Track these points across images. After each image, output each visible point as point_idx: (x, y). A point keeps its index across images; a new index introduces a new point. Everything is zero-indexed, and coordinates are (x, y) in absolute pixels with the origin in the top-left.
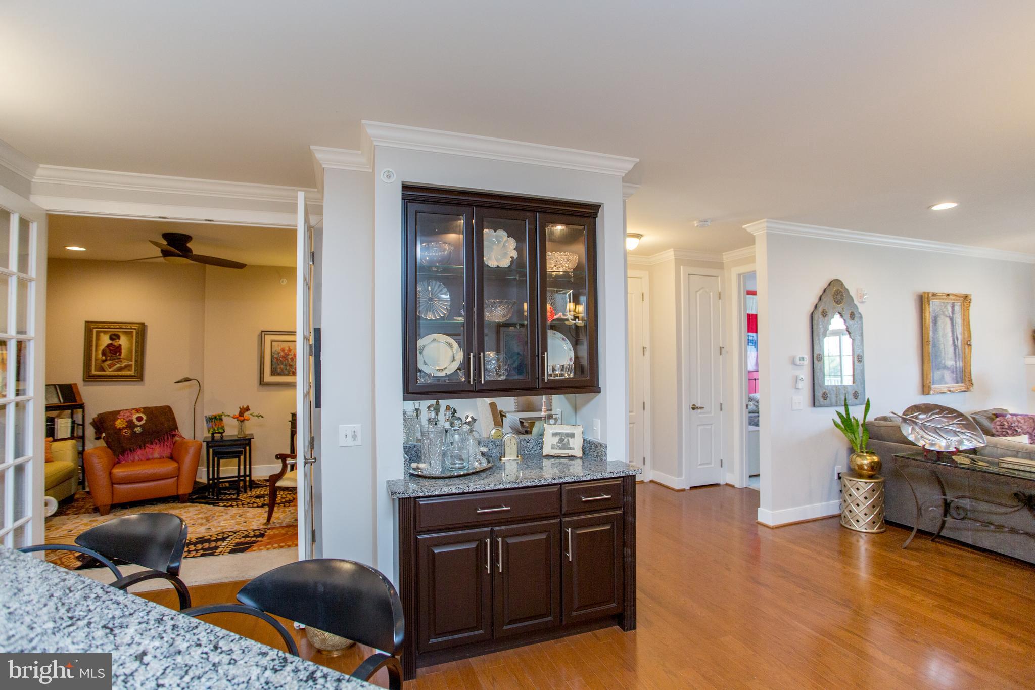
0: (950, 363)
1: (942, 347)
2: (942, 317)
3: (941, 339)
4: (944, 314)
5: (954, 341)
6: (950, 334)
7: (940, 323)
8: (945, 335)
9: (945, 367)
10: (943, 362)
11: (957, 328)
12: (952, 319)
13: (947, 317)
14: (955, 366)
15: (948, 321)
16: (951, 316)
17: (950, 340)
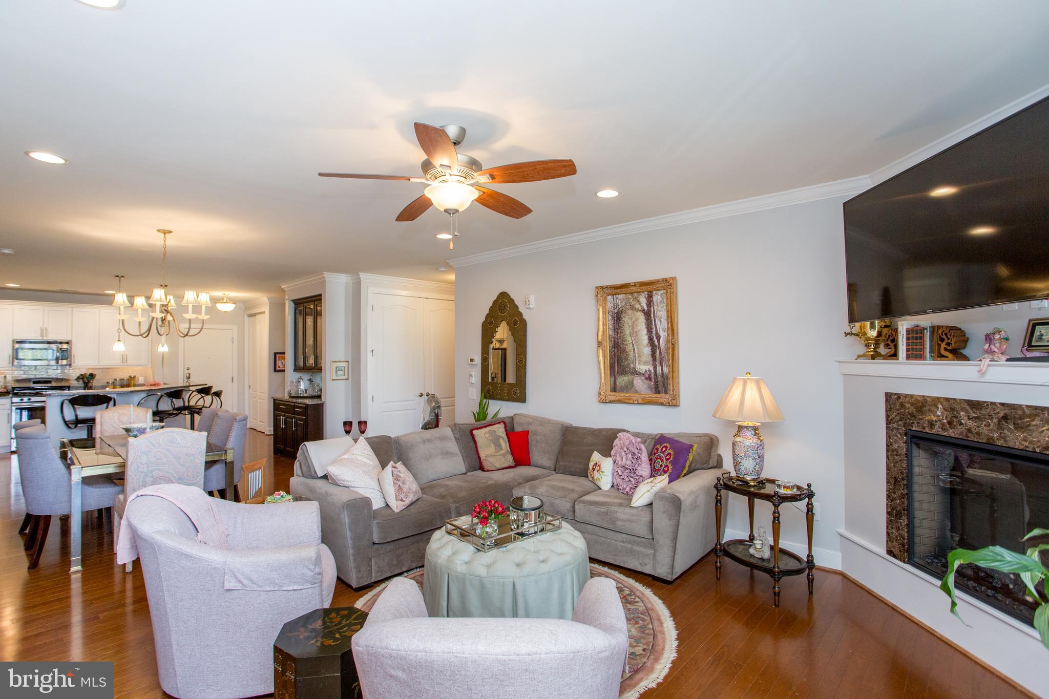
0: (644, 367)
1: (629, 348)
2: (630, 312)
3: (629, 338)
4: (632, 308)
5: (651, 339)
6: (645, 331)
7: (626, 320)
8: (634, 334)
9: (635, 373)
10: (632, 365)
11: (658, 322)
12: (648, 314)
13: (638, 310)
14: (653, 371)
15: (641, 318)
16: (646, 308)
17: (645, 339)
